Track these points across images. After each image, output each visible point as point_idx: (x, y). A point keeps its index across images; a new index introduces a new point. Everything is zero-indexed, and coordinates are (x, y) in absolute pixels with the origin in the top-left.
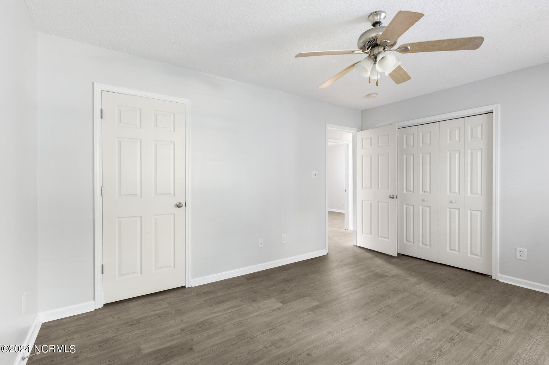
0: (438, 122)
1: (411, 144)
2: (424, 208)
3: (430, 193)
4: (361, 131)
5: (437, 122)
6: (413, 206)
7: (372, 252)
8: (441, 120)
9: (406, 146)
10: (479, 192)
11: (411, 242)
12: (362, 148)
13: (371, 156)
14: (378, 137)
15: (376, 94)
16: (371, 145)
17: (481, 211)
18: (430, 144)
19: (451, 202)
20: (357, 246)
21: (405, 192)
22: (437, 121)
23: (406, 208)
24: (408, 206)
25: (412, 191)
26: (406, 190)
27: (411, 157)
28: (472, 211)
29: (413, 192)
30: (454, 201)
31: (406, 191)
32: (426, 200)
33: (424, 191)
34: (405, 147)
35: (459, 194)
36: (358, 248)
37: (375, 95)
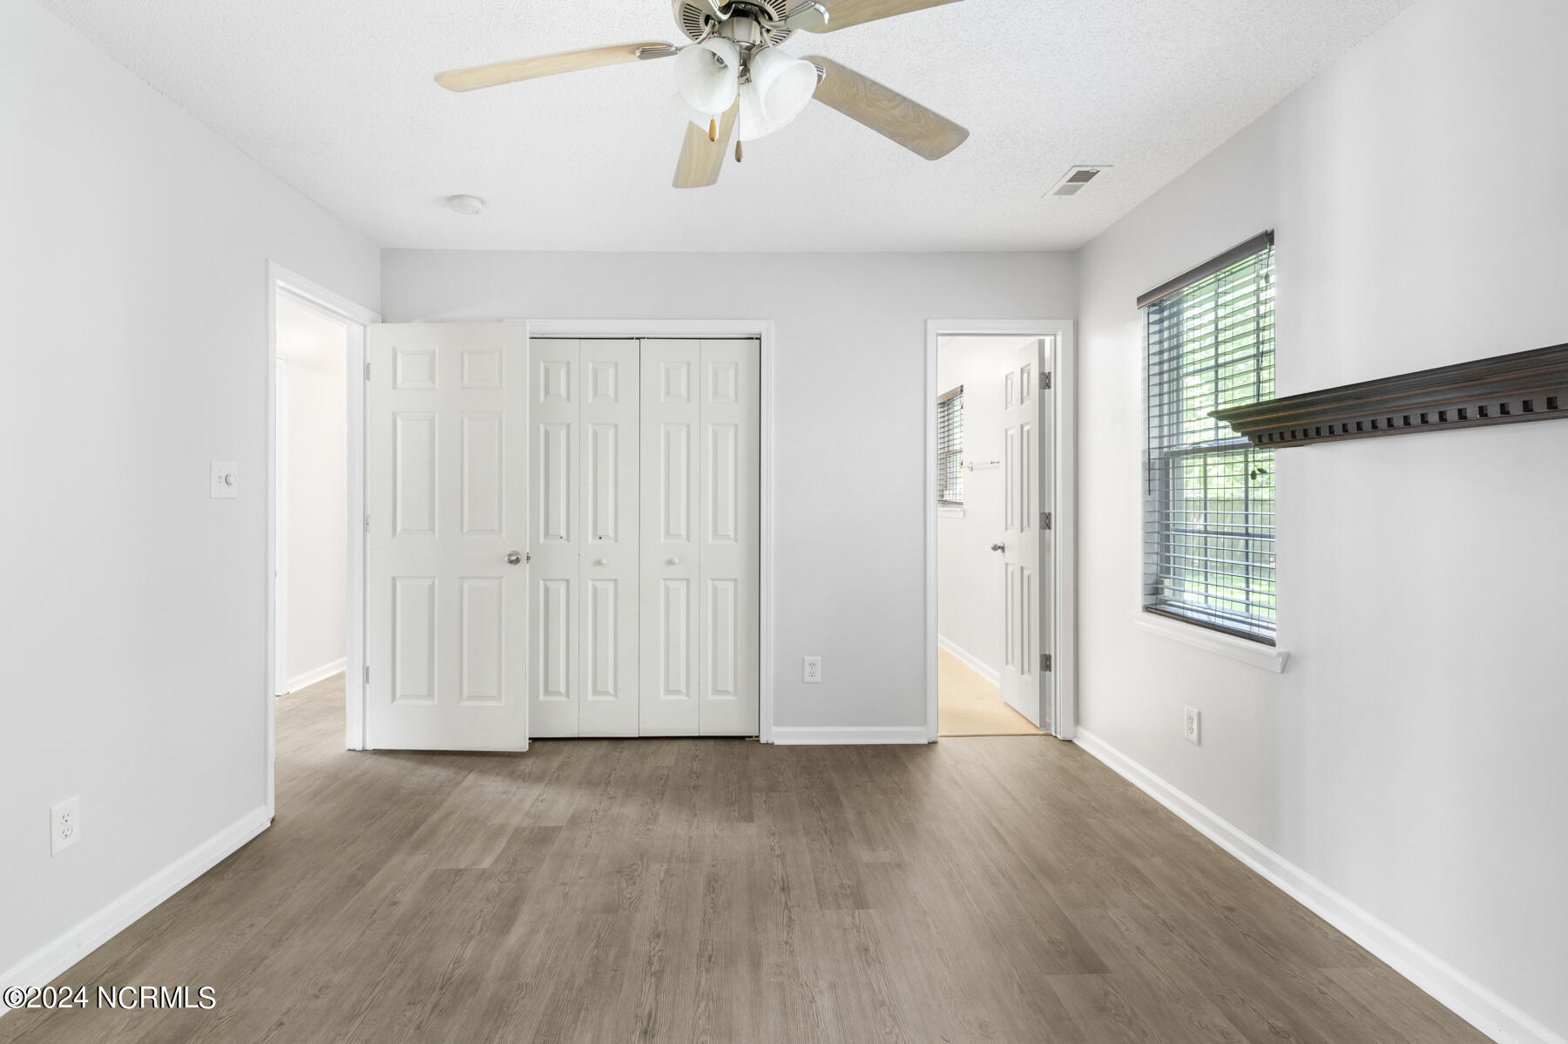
0: (637, 339)
1: (562, 393)
2: (598, 584)
3: (616, 540)
4: (383, 322)
5: (632, 338)
6: (568, 581)
7: (436, 758)
8: (643, 336)
9: (546, 397)
10: (731, 533)
11: (562, 694)
12: (394, 387)
13: (434, 418)
14: (462, 355)
15: (483, 203)
16: (432, 378)
17: (735, 580)
18: (616, 400)
19: (670, 562)
20: (364, 751)
21: (542, 540)
22: (634, 336)
23: (547, 589)
24: (551, 585)
25: (564, 536)
26: (547, 534)
27: (562, 432)
28: (715, 583)
29: (568, 540)
30: (677, 561)
31: (545, 538)
32: (605, 561)
33: (600, 534)
34: (542, 399)
35: (688, 539)
36: (370, 755)
37: (477, 204)
